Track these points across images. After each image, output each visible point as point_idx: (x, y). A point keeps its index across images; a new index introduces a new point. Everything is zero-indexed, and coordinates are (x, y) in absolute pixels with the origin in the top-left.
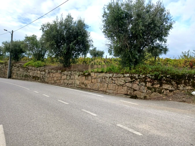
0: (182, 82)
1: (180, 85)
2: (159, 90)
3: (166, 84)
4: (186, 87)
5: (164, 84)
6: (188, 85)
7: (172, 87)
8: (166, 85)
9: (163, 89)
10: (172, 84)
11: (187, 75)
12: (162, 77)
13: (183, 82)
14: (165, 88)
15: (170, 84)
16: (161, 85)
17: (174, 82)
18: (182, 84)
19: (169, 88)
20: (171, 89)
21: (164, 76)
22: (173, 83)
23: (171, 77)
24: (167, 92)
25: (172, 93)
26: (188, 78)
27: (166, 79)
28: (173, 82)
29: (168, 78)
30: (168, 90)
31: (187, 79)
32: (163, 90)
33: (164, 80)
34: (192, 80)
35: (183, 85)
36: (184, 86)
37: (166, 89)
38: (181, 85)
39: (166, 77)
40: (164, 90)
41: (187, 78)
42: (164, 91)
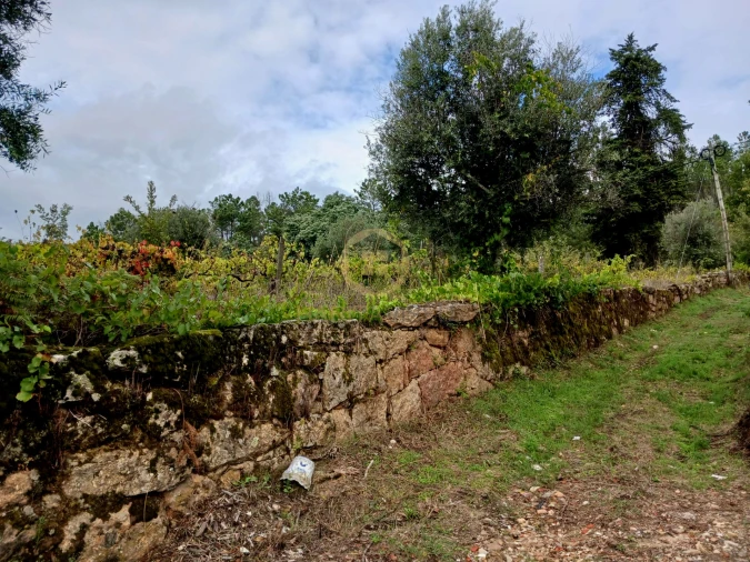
0: (220, 400)
1: (213, 430)
2: (31, 533)
3: (97, 442)
4: (247, 430)
5: (77, 448)
6: (256, 413)
7: (152, 469)
8: (101, 456)
9: (77, 510)
10: (154, 437)
11: (246, 339)
12: (60, 375)
13: (229, 397)
14: (95, 487)
15: (138, 434)
16: (51, 474)
17: (173, 405)
18: (220, 417)
19: (130, 477)
20: (146, 489)
21: (77, 364)
22: (160, 422)
23: (144, 370)
24: (118, 525)
25: (158, 520)
26: (250, 357)
27: (98, 389)
28: (158, 411)
29: (117, 375)
30: (118, 500)
31: (251, 369)
32: (71, 528)
33: (84, 405)
34: (275, 372)
35: (230, 420)
36: (236, 433)
37: (103, 505)
38: (217, 424)
39: (101, 372)
40: (85, 518)
41: (245, 361)
42: (84, 528)
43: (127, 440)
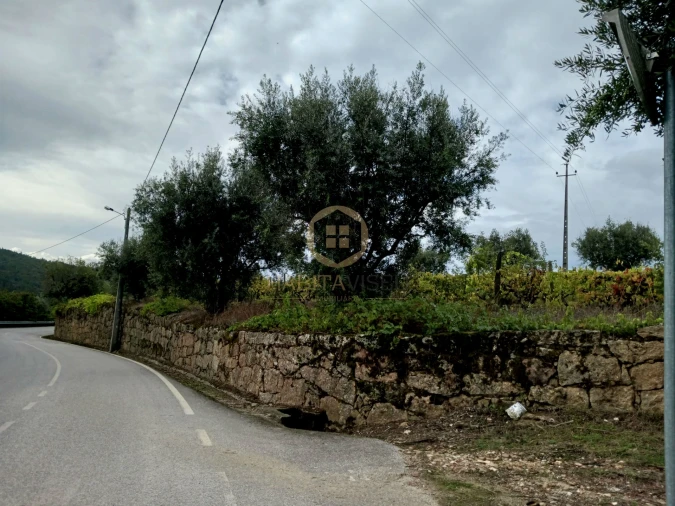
0: (477, 365)
1: (472, 377)
2: (397, 393)
3: (418, 370)
4: (493, 383)
5: (411, 369)
6: (499, 375)
7: (439, 384)
8: (419, 375)
9: (410, 391)
10: (440, 373)
11: (494, 338)
12: (404, 344)
13: (481, 364)
14: (417, 385)
15: (433, 371)
16: (402, 376)
17: (449, 362)
18: (478, 372)
19: (431, 386)
20: (436, 392)
21: (412, 341)
22: (444, 368)
23: (435, 346)
24: (424, 401)
25: (441, 407)
26: (498, 347)
27: (418, 350)
28: (442, 363)
29: (425, 346)
30: (426, 393)
31: (497, 352)
32: (408, 396)
33: (413, 356)
34: (513, 356)
35: (482, 375)
36: (485, 382)
37: (421, 393)
38: (475, 375)
39: (419, 344)
40: (412, 394)
41: (494, 348)
42: (411, 398)
43: (429, 372)
